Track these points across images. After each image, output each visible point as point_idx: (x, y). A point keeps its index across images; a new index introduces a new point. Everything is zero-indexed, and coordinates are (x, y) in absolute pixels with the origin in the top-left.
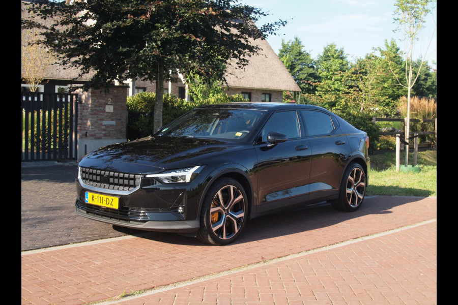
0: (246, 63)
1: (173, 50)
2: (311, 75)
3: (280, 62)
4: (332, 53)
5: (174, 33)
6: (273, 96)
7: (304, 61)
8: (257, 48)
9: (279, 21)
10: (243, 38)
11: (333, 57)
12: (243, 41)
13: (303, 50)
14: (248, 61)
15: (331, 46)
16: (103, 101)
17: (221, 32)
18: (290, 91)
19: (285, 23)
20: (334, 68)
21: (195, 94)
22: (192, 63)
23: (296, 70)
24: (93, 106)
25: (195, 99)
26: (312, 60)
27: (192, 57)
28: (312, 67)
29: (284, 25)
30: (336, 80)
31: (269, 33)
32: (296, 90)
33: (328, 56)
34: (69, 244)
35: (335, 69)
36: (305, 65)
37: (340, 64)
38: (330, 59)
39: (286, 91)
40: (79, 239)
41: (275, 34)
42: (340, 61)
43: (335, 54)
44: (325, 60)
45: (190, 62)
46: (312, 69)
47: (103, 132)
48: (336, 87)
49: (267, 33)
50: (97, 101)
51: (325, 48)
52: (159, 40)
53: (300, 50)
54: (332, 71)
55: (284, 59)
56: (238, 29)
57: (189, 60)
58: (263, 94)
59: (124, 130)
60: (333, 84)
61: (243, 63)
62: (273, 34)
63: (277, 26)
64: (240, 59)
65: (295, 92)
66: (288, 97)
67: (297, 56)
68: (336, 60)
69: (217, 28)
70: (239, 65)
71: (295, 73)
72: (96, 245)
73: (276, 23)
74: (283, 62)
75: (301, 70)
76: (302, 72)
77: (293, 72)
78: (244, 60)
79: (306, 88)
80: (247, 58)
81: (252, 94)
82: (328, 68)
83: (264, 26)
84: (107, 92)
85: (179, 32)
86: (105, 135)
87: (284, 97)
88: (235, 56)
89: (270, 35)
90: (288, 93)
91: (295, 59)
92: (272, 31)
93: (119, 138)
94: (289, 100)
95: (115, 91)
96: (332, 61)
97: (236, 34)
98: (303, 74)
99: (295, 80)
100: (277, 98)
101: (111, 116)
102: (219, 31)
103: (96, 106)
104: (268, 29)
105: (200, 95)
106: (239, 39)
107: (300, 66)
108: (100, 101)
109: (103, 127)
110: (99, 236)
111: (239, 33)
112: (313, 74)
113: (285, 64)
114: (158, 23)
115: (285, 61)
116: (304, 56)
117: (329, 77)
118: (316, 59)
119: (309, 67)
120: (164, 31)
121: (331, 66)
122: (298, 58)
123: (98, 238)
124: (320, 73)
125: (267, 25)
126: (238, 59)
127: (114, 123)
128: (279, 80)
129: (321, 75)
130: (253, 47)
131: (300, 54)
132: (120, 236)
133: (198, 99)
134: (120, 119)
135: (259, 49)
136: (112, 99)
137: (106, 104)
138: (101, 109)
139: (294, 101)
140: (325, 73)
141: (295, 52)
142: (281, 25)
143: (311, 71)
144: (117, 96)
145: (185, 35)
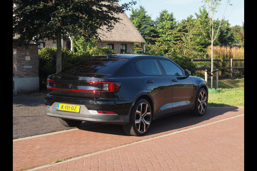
0: (112, 28)
1: (68, 22)
2: (152, 31)
3: (132, 24)
4: (166, 17)
5: (69, 12)
6: (128, 46)
7: (147, 22)
8: (119, 19)
9: (132, 1)
10: (110, 13)
11: (166, 20)
12: (109, 14)
13: (146, 14)
14: (113, 27)
15: (165, 12)
16: (23, 53)
17: (97, 10)
18: (139, 43)
19: (135, 3)
20: (167, 26)
21: (78, 46)
22: (80, 30)
23: (142, 27)
24: (18, 57)
25: (78, 49)
26: (152, 21)
27: (80, 26)
28: (153, 25)
29: (135, 4)
30: (168, 35)
31: (126, 9)
32: (143, 42)
33: (163, 19)
34: (18, 138)
35: (167, 28)
36: (148, 24)
37: (171, 24)
38: (164, 21)
39: (137, 42)
40: (23, 135)
41: (130, 10)
42: (171, 22)
43: (168, 17)
44: (161, 21)
45: (79, 29)
46: (152, 27)
47: (24, 73)
48: (169, 39)
49: (125, 9)
50: (20, 54)
51: (160, 13)
52: (59, 17)
53: (144, 15)
54: (166, 28)
55: (135, 21)
56: (106, 8)
57: (78, 28)
58: (121, 45)
59: (37, 71)
60: (167, 37)
61: (110, 28)
62: (128, 10)
63: (130, 5)
64: (108, 26)
65: (142, 43)
66: (137, 46)
67: (143, 18)
68: (168, 22)
69: (94, 8)
70: (108, 29)
71: (141, 29)
72: (34, 138)
73: (130, 3)
74: (134, 23)
75: (145, 27)
76: (146, 29)
77: (140, 29)
78: (111, 26)
79: (149, 39)
80: (113, 25)
81: (114, 45)
82: (163, 26)
83: (123, 5)
84: (27, 48)
85: (72, 11)
86: (25, 75)
87: (135, 46)
88: (105, 24)
89: (126, 10)
90: (137, 44)
91: (141, 20)
92: (128, 8)
93: (34, 77)
94: (138, 48)
95: (31, 47)
96: (165, 22)
97: (106, 11)
98: (146, 30)
99: (142, 35)
100: (130, 47)
101: (29, 63)
102: (95, 9)
103: (19, 57)
104: (125, 6)
105: (81, 47)
106: (108, 13)
107: (145, 25)
108: (22, 53)
109: (24, 70)
110: (35, 133)
111: (107, 10)
112: (153, 30)
113: (135, 24)
114: (59, 6)
115: (135, 23)
116: (147, 18)
117: (164, 33)
118: (155, 20)
119: (151, 26)
120: (62, 11)
121: (165, 25)
122: (143, 20)
123: (34, 134)
124: (158, 30)
125: (124, 4)
126: (107, 26)
127: (31, 67)
128: (131, 36)
129: (158, 31)
130: (116, 18)
131: (145, 17)
132: (46, 133)
133: (80, 49)
134: (35, 65)
135: (120, 19)
136: (29, 52)
137: (26, 55)
138: (23, 58)
139: (141, 48)
140: (161, 30)
141: (141, 16)
142: (133, 4)
143: (152, 28)
144: (32, 50)
145: (75, 13)
